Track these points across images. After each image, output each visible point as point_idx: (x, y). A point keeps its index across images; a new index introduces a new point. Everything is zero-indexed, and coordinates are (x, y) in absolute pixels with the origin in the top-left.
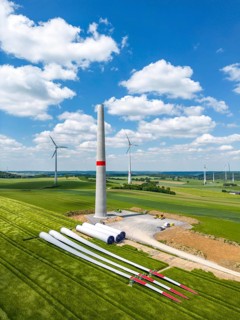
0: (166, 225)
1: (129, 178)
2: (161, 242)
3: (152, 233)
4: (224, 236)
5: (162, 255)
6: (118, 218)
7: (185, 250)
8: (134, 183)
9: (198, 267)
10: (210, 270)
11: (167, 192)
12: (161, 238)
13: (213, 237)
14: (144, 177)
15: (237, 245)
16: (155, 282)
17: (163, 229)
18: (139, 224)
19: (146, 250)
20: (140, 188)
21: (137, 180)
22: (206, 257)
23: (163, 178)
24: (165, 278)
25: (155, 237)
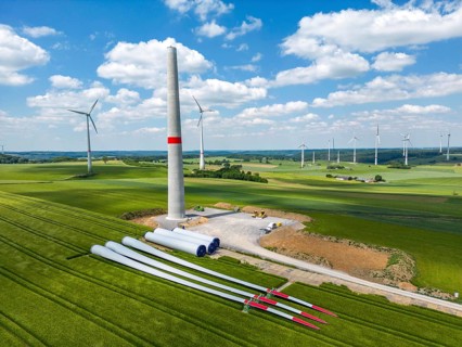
0: (271, 225)
1: (201, 160)
2: (269, 249)
3: (255, 238)
4: (347, 237)
5: (274, 266)
6: (202, 219)
7: (304, 259)
8: (209, 168)
9: (326, 280)
10: (342, 282)
11: (256, 179)
12: (267, 244)
13: (334, 239)
14: (221, 159)
15: (366, 247)
16: (278, 304)
17: (268, 232)
18: (234, 226)
19: (252, 262)
20: (218, 175)
21: (210, 163)
22: (332, 266)
23: (247, 160)
24: (290, 298)
25: (260, 243)
